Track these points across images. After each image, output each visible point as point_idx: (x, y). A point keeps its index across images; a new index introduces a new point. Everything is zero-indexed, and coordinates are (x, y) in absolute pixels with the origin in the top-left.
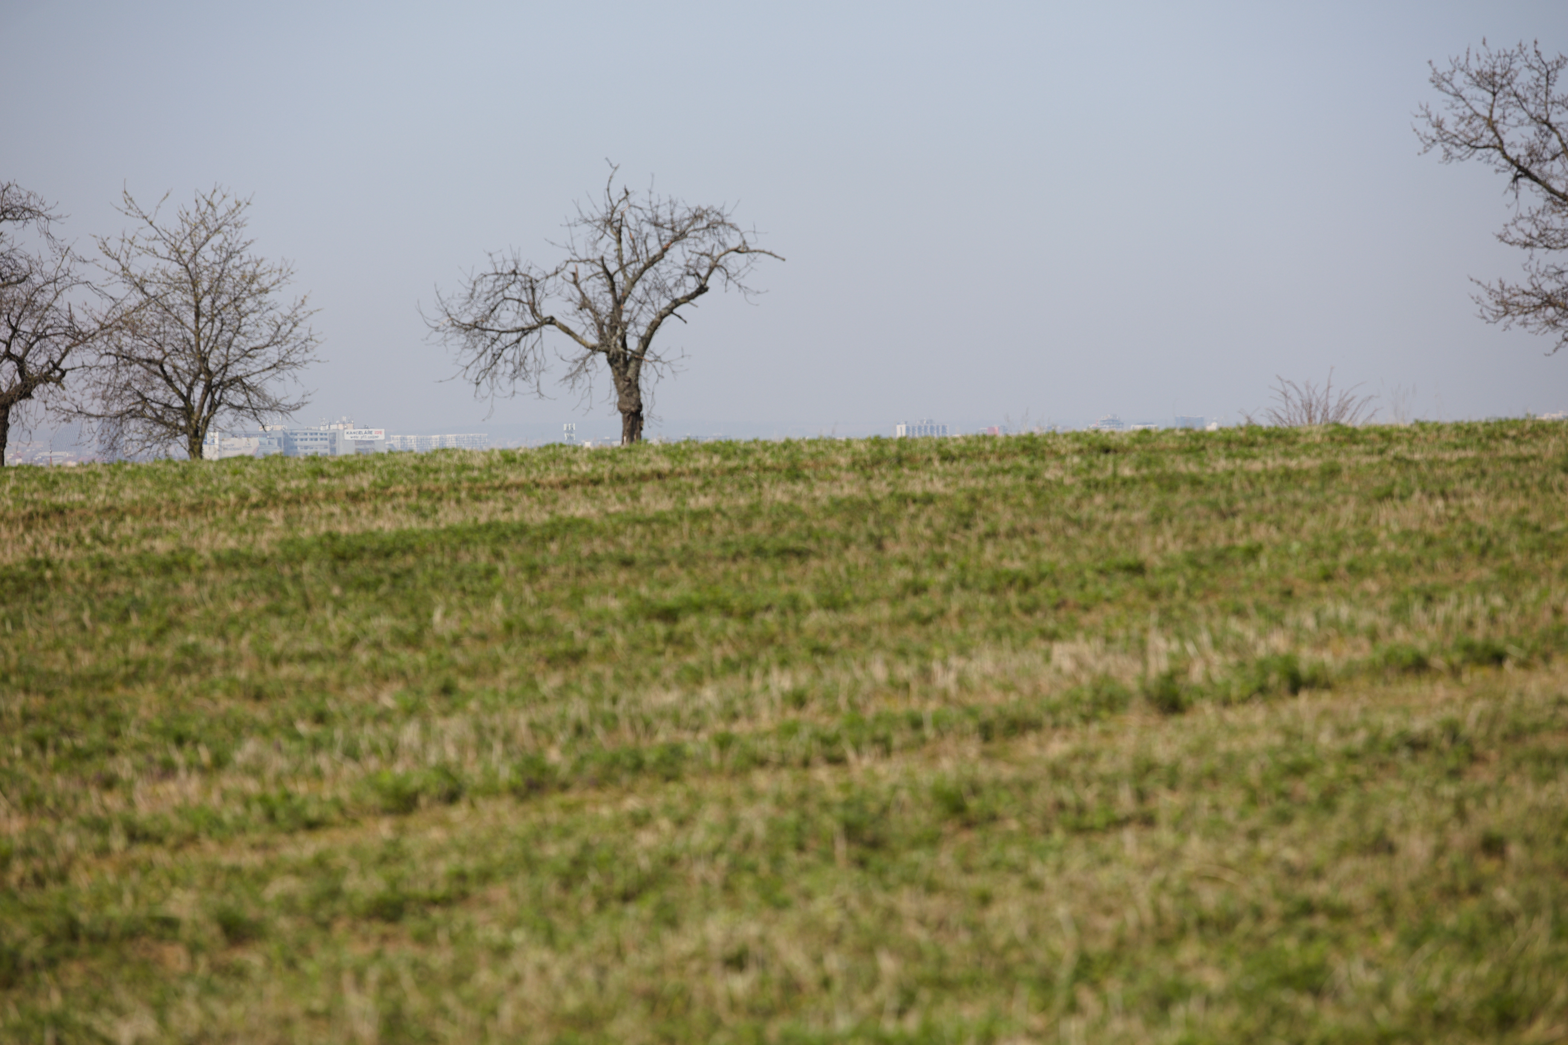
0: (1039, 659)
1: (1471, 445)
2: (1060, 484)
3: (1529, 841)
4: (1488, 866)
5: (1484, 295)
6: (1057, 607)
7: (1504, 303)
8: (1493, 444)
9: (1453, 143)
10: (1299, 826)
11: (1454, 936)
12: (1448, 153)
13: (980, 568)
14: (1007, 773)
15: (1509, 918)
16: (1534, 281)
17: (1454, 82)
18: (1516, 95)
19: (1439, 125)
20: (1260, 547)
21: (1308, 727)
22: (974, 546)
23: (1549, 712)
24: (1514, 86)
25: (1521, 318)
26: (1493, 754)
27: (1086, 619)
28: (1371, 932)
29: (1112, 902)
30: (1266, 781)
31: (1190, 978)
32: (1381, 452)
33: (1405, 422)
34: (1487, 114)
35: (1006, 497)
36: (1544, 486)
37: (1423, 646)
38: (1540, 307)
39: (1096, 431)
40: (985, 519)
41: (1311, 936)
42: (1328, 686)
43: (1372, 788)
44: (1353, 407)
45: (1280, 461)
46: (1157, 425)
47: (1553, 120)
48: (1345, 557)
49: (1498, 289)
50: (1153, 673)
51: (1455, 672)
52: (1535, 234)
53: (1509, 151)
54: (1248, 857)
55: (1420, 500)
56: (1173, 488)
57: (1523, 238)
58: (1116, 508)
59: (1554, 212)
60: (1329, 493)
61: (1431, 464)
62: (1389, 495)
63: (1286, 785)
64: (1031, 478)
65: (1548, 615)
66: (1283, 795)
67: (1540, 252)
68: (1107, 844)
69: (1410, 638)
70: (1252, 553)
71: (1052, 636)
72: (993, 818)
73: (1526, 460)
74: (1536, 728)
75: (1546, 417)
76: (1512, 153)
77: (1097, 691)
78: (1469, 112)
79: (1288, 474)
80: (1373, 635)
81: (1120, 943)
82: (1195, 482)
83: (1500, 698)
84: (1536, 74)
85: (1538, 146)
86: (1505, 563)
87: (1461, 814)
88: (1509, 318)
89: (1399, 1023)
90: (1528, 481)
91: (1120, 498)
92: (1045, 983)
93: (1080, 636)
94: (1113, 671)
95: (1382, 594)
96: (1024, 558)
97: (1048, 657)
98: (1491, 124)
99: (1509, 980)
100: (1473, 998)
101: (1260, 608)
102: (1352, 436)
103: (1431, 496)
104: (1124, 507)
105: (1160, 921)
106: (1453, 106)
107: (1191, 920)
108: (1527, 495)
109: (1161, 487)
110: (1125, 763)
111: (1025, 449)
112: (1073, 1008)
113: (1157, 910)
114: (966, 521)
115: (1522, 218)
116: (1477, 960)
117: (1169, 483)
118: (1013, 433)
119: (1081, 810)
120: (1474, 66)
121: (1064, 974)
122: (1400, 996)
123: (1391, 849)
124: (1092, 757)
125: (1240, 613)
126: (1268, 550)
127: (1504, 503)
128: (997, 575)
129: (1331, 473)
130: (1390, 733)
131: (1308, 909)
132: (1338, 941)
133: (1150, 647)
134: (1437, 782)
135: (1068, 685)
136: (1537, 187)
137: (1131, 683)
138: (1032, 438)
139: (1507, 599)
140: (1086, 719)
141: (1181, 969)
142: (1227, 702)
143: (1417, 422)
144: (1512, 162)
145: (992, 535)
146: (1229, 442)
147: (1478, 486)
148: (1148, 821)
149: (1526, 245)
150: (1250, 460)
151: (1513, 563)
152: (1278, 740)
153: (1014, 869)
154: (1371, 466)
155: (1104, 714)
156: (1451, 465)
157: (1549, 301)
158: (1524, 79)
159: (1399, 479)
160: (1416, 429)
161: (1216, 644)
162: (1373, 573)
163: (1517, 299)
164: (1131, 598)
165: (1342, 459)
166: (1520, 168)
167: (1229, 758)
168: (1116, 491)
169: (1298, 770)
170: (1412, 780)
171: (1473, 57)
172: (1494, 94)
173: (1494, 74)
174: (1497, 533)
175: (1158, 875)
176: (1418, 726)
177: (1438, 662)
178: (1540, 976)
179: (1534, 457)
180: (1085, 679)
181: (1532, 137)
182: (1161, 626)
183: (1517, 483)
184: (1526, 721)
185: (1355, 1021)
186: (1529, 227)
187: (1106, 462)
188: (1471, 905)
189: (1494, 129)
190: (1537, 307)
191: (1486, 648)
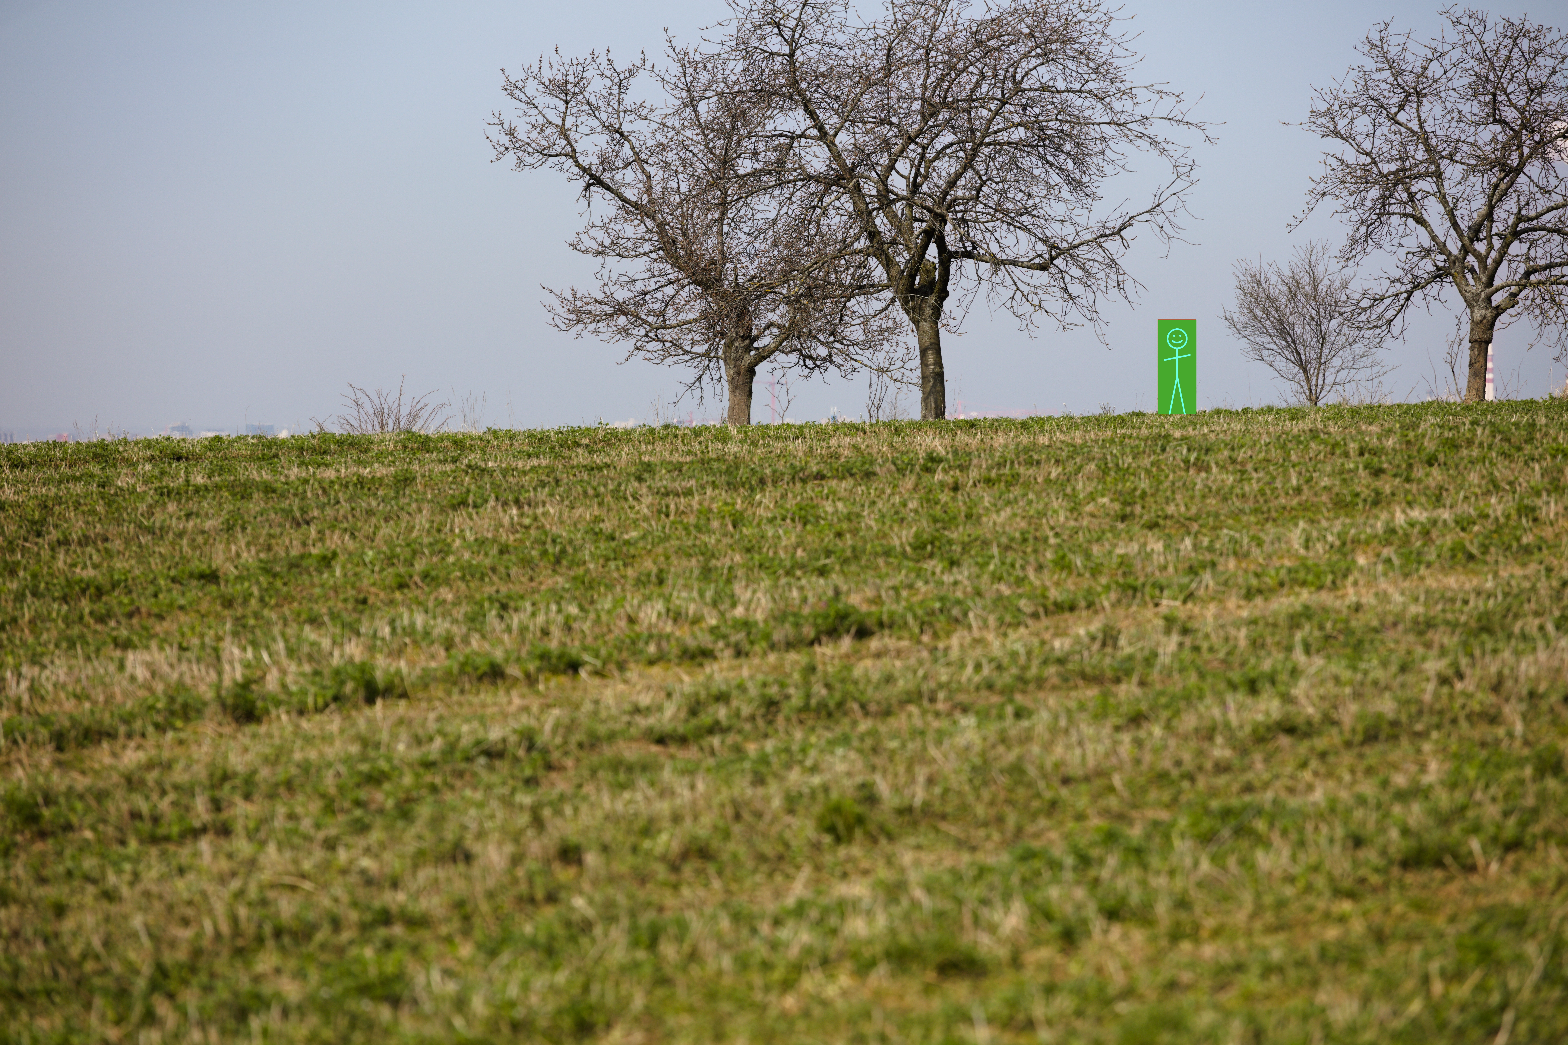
0: (112, 668)
1: (544, 453)
2: (133, 491)
3: (605, 849)
4: (564, 874)
5: (556, 303)
6: (130, 615)
7: (576, 311)
8: (566, 453)
9: (525, 151)
10: (376, 835)
11: (533, 944)
12: (521, 160)
13: (52, 575)
14: (82, 782)
15: (587, 926)
16: (606, 289)
17: (526, 90)
18: (588, 103)
19: (511, 133)
20: (335, 555)
21: (384, 736)
22: (46, 554)
23: (626, 718)
24: (587, 95)
25: (592, 326)
26: (569, 763)
27: (159, 628)
28: (448, 940)
29: (189, 912)
30: (341, 789)
31: (267, 989)
32: (454, 460)
33: (480, 430)
34: (560, 123)
35: (77, 505)
36: (618, 495)
37: (498, 655)
38: (612, 315)
39: (168, 439)
40: (56, 526)
41: (388, 945)
42: (404, 695)
43: (449, 797)
44: (425, 414)
45: (353, 469)
46: (229, 431)
47: (625, 128)
48: (420, 566)
49: (571, 298)
50: (227, 682)
51: (531, 680)
52: (607, 242)
53: (580, 160)
54: (325, 866)
55: (494, 508)
56: (246, 496)
57: (595, 246)
58: (188, 516)
59: (626, 220)
60: (402, 501)
61: (505, 473)
62: (464, 503)
63: (363, 794)
64: (102, 485)
65: (623, 623)
66: (358, 803)
67: (612, 261)
68: (184, 854)
69: (487, 646)
70: (327, 561)
71: (126, 645)
72: (68, 827)
73: (600, 469)
74: (612, 737)
75: (620, 424)
76: (584, 161)
77: (172, 699)
78: (541, 120)
79: (361, 482)
80: (449, 644)
81: (197, 953)
82: (268, 489)
83: (577, 707)
84: (608, 83)
85: (610, 154)
86: (581, 571)
87: (538, 822)
88: (581, 326)
89: (477, 1032)
90: (602, 489)
91: (193, 506)
92: (122, 994)
93: (154, 644)
94: (188, 680)
95: (457, 603)
96: (95, 566)
97: (121, 667)
98: (564, 133)
99: (586, 989)
100: (550, 1007)
101: (334, 616)
102: (425, 444)
103: (505, 504)
104: (197, 515)
105: (237, 932)
106: (525, 114)
107: (268, 930)
108: (600, 504)
109: (234, 495)
110: (200, 772)
111: (96, 456)
112: (150, 1018)
113: (234, 920)
114: (37, 529)
115: (594, 226)
116: (555, 969)
117: (242, 490)
118: (84, 440)
119: (156, 820)
120: (547, 74)
121: (141, 984)
122: (478, 1005)
123: (468, 858)
124: (168, 766)
125: (314, 621)
126: (342, 558)
127: (578, 512)
128: (69, 583)
129: (405, 480)
130: (466, 742)
131: (385, 918)
132: (415, 950)
133: (225, 657)
134: (513, 791)
135: (142, 693)
136: (609, 195)
137: (206, 692)
138: (103, 445)
139: (582, 608)
140: (160, 728)
141: (257, 979)
142: (302, 712)
143: (489, 429)
144: (584, 170)
145: (64, 542)
146: (301, 450)
147: (552, 495)
148: (225, 831)
149: (598, 253)
150: (322, 468)
151: (588, 571)
152: (354, 749)
153: (88, 879)
154: (444, 473)
155: (179, 723)
156: (525, 473)
157: (621, 309)
158: (597, 87)
159: (473, 487)
160: (490, 437)
161: (291, 652)
162: (448, 582)
163: (589, 307)
164: (204, 606)
165: (415, 467)
166: (592, 176)
167: (305, 767)
168: (188, 499)
169: (375, 779)
170: (489, 787)
171: (545, 65)
172: (567, 102)
173: (567, 82)
174: (571, 542)
175: (235, 885)
176: (495, 734)
177: (513, 670)
178: (617, 984)
179: (607, 466)
180: (160, 687)
181: (605, 146)
182: (235, 634)
183: (591, 492)
184: (602, 730)
185: (434, 1030)
186: (601, 235)
187: (178, 469)
188: (549, 912)
189: (566, 137)
190: (609, 316)
191: (560, 657)
